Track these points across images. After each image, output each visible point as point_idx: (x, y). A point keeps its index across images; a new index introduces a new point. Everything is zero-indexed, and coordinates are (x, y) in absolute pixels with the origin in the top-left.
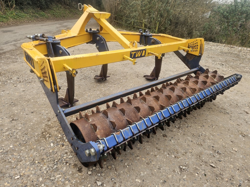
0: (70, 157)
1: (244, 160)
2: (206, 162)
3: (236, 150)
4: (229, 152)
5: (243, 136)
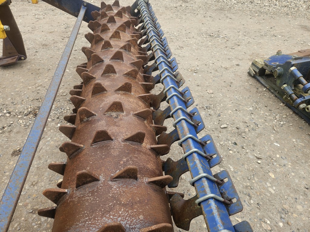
2: (216, 129)
3: (211, 92)
4: (211, 99)
5: (196, 73)
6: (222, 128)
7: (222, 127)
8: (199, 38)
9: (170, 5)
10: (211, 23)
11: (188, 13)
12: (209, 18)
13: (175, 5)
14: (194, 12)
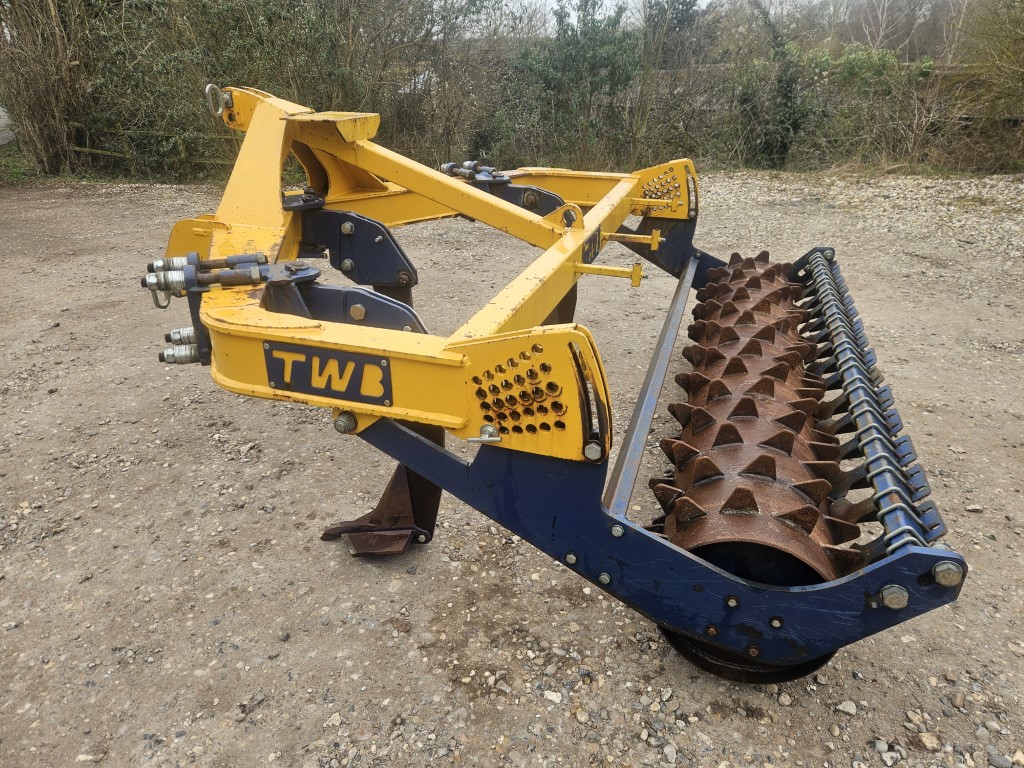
0: (669, 695)
1: (999, 465)
2: (953, 509)
3: (961, 450)
4: (956, 463)
5: (930, 412)
6: (969, 511)
7: (969, 508)
8: (960, 349)
9: (889, 269)
10: (1006, 320)
11: (941, 292)
12: (1002, 309)
13: (904, 271)
14: (961, 291)
